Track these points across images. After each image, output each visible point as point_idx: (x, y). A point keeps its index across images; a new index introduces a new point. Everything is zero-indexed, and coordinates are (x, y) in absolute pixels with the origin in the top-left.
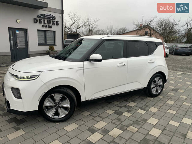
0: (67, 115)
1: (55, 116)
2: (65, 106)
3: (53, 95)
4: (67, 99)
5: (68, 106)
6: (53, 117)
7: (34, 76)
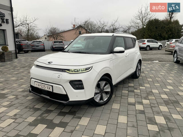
0: (108, 98)
1: (100, 101)
2: (107, 90)
3: (100, 82)
4: (109, 85)
5: (109, 90)
6: (99, 102)
7: (89, 68)
